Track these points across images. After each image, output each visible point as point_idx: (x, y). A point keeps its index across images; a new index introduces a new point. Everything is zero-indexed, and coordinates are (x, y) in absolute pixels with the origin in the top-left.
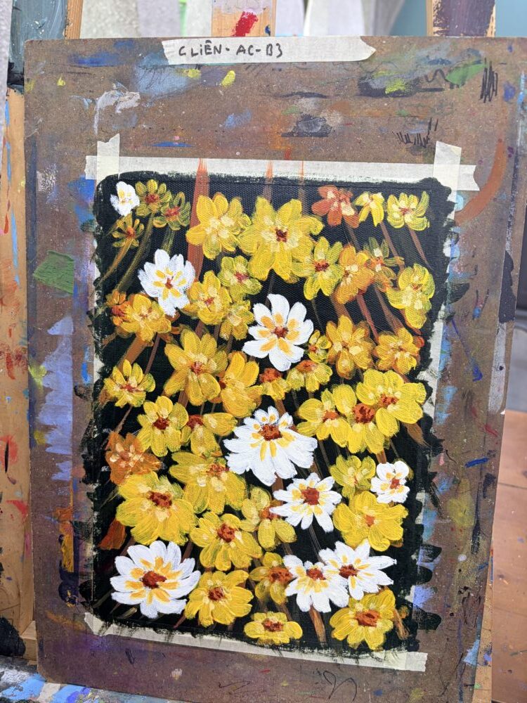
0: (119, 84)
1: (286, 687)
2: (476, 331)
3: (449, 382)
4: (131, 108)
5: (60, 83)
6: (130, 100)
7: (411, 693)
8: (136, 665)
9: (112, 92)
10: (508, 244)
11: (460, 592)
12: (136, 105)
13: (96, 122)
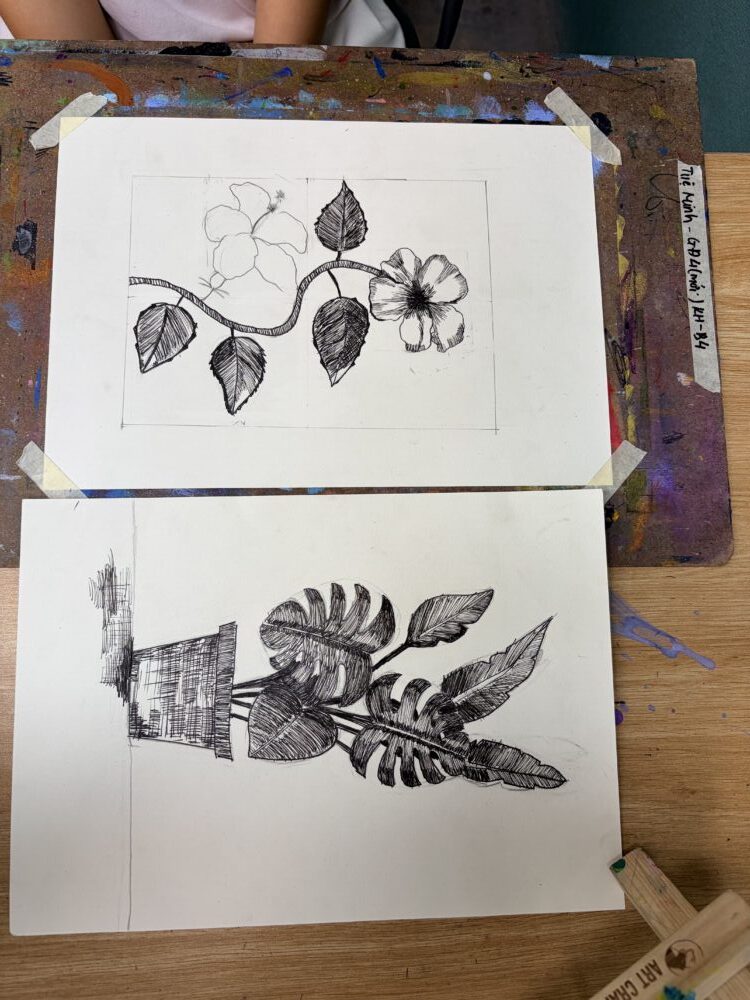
2: (240, 76)
3: (295, 98)
7: (657, 118)
8: (683, 431)
10: (151, 53)
11: (527, 76)
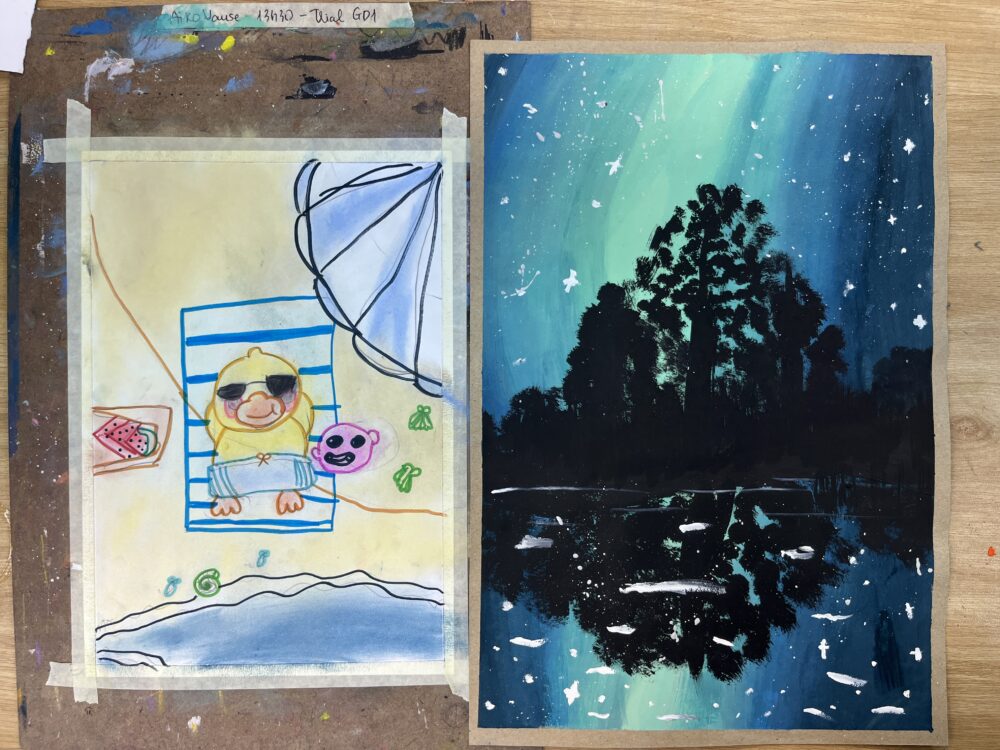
0: (112, 51)
1: (327, 720)
4: (125, 74)
5: (49, 52)
6: (123, 66)
9: (105, 59)
12: (131, 71)
13: (87, 89)
